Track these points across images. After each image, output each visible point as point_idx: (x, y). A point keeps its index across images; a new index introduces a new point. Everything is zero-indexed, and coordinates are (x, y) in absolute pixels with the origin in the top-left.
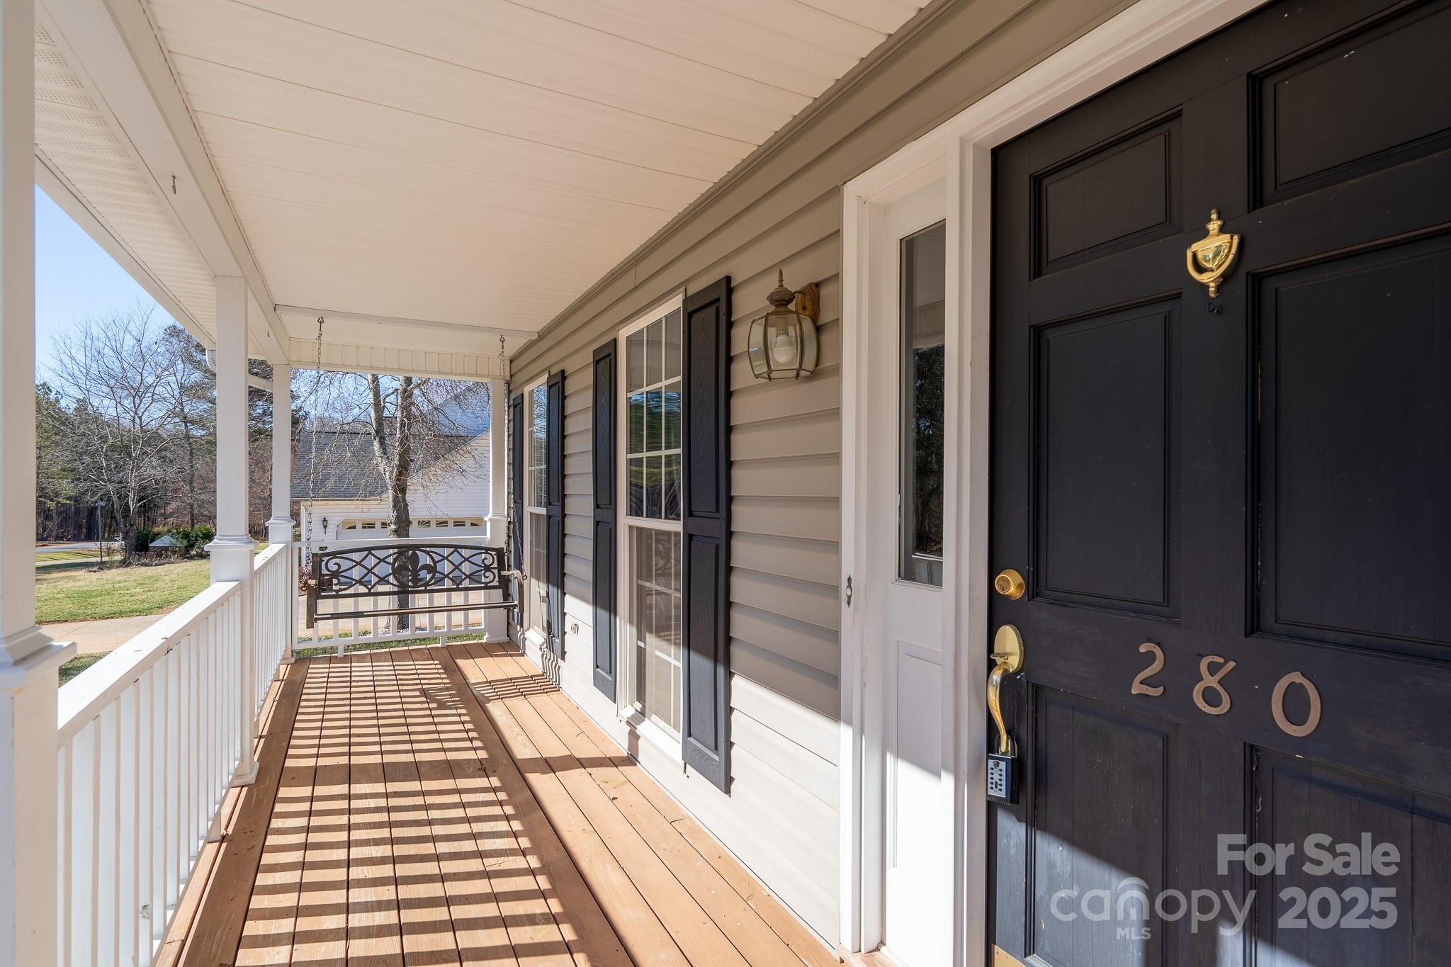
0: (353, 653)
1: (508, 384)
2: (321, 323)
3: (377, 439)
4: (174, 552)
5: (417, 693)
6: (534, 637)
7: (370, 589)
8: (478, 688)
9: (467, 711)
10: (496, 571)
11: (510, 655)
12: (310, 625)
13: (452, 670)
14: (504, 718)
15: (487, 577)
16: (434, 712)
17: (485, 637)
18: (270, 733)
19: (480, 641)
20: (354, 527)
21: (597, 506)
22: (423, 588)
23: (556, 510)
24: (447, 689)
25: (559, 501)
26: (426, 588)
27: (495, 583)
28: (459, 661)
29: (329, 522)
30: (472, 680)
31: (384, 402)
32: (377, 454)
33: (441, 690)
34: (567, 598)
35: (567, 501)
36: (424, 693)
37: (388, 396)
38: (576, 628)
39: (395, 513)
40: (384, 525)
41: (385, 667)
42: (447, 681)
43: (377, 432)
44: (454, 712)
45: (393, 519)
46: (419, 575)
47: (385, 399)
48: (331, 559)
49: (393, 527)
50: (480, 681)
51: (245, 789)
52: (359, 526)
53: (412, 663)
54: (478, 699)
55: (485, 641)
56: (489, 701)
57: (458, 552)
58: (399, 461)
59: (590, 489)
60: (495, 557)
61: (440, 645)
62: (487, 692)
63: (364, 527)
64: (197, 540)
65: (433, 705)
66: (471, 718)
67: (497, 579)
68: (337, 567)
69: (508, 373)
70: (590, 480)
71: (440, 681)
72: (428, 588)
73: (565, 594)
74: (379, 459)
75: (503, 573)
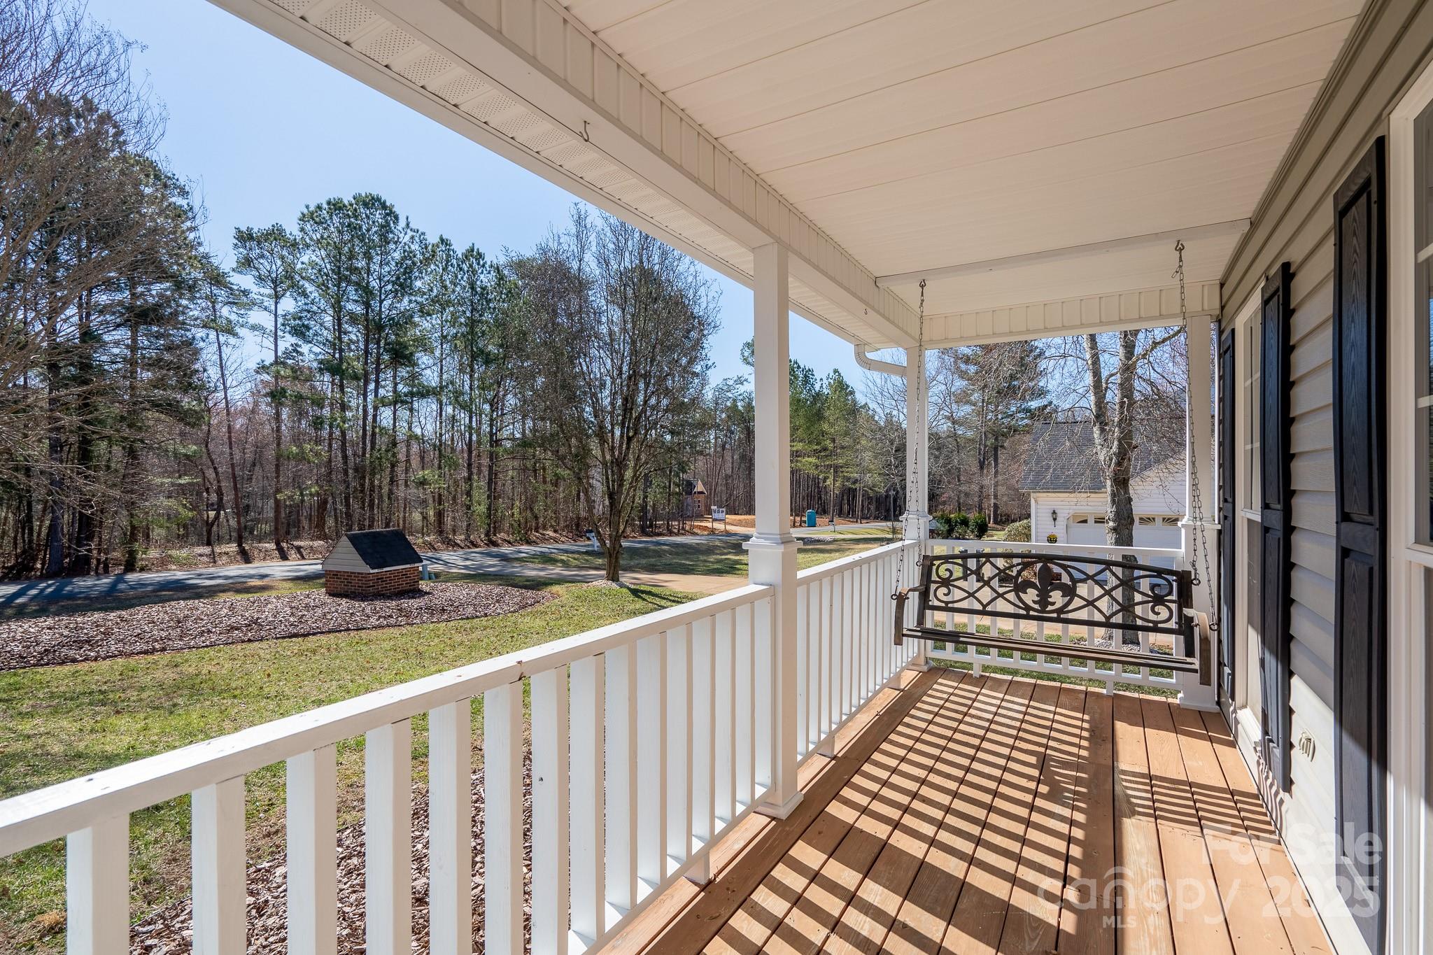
0: (992, 675)
1: (1219, 321)
2: (922, 287)
3: (1098, 424)
4: (938, 535)
5: (1033, 760)
6: (1249, 723)
7: (985, 606)
8: (1126, 781)
9: (1088, 820)
10: (1174, 606)
11: (1211, 740)
12: (897, 641)
13: (1103, 739)
14: (1144, 861)
15: (1158, 614)
16: (1039, 802)
17: (1180, 695)
18: (845, 756)
19: (1170, 700)
20: (1085, 521)
21: (1344, 517)
22: (1055, 615)
23: (1276, 520)
24: (1078, 768)
25: (1279, 503)
26: (1059, 616)
27: (1172, 624)
28: (1119, 725)
29: (1058, 515)
30: (1124, 764)
31: (1107, 383)
32: (1097, 441)
33: (1066, 765)
34: (1295, 681)
35: (1297, 502)
36: (1043, 762)
37: (1112, 375)
38: (1310, 747)
39: (1114, 509)
40: (1100, 521)
41: (1017, 703)
42: (1084, 753)
43: (1097, 417)
44: (1066, 812)
45: (1112, 515)
46: (1051, 597)
47: (1108, 380)
48: (942, 564)
49: (1111, 524)
50: (1137, 770)
51: (774, 823)
52: (1091, 521)
53: (1052, 708)
54: (1116, 803)
55: (1178, 701)
56: (1133, 813)
57: (1111, 571)
58: (1119, 448)
59: (1330, 484)
60: (1175, 584)
61: (1104, 691)
62: (1137, 793)
63: (1096, 522)
64: (956, 525)
65: (1044, 789)
66: (1086, 836)
67: (1175, 619)
68: (948, 574)
69: (1217, 305)
70: (1329, 461)
71: (1075, 750)
72: (1062, 616)
73: (1291, 674)
74: (1099, 447)
75: (1187, 611)
